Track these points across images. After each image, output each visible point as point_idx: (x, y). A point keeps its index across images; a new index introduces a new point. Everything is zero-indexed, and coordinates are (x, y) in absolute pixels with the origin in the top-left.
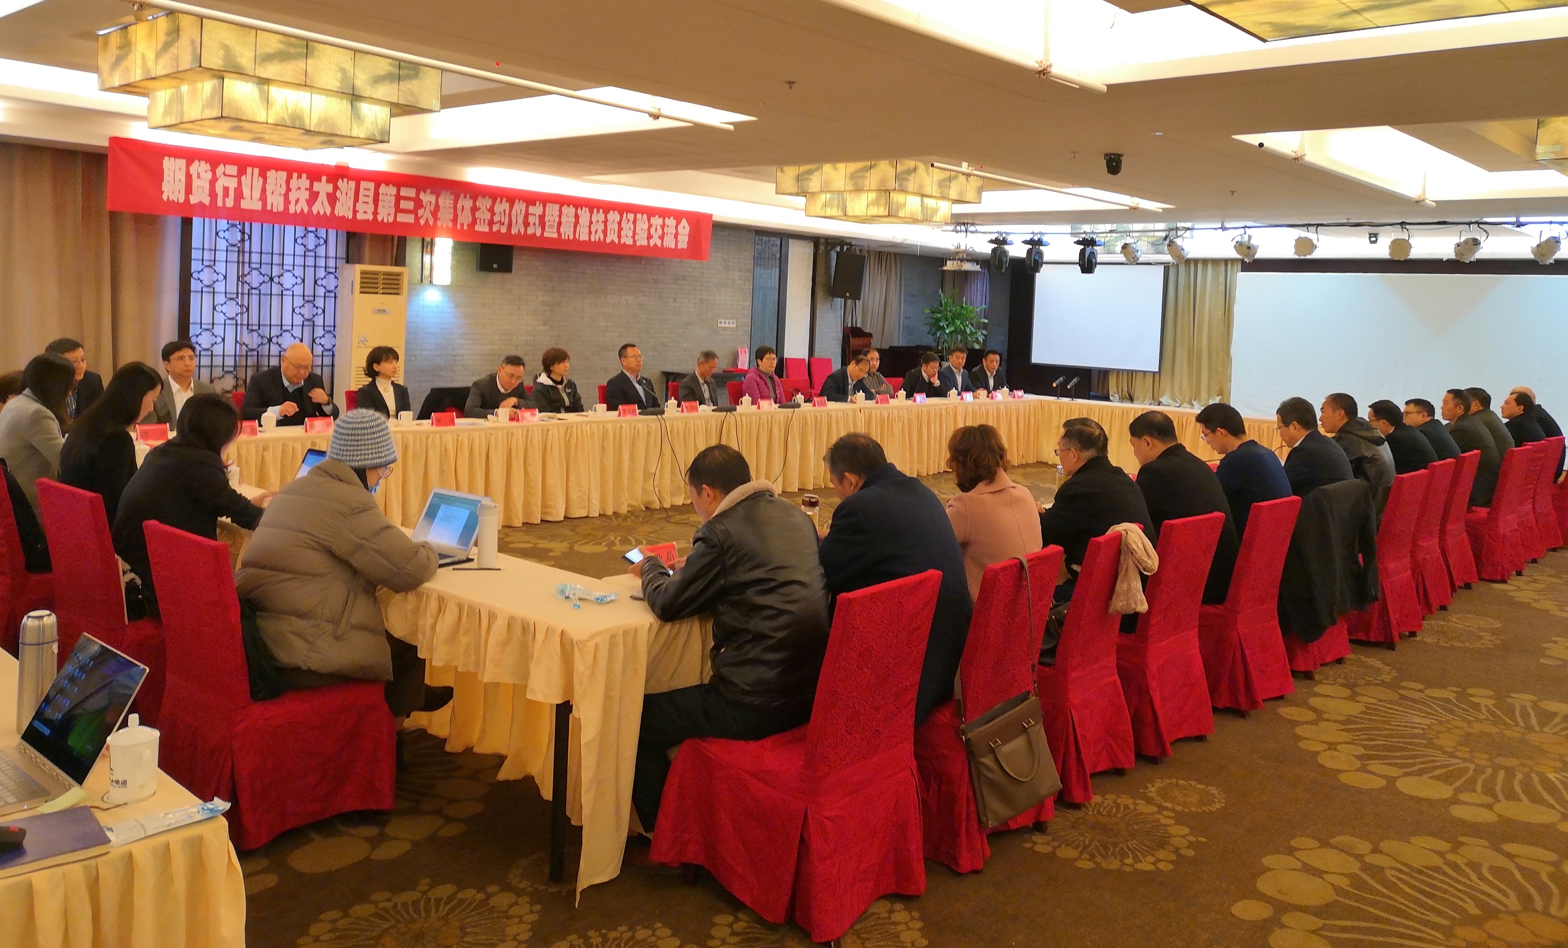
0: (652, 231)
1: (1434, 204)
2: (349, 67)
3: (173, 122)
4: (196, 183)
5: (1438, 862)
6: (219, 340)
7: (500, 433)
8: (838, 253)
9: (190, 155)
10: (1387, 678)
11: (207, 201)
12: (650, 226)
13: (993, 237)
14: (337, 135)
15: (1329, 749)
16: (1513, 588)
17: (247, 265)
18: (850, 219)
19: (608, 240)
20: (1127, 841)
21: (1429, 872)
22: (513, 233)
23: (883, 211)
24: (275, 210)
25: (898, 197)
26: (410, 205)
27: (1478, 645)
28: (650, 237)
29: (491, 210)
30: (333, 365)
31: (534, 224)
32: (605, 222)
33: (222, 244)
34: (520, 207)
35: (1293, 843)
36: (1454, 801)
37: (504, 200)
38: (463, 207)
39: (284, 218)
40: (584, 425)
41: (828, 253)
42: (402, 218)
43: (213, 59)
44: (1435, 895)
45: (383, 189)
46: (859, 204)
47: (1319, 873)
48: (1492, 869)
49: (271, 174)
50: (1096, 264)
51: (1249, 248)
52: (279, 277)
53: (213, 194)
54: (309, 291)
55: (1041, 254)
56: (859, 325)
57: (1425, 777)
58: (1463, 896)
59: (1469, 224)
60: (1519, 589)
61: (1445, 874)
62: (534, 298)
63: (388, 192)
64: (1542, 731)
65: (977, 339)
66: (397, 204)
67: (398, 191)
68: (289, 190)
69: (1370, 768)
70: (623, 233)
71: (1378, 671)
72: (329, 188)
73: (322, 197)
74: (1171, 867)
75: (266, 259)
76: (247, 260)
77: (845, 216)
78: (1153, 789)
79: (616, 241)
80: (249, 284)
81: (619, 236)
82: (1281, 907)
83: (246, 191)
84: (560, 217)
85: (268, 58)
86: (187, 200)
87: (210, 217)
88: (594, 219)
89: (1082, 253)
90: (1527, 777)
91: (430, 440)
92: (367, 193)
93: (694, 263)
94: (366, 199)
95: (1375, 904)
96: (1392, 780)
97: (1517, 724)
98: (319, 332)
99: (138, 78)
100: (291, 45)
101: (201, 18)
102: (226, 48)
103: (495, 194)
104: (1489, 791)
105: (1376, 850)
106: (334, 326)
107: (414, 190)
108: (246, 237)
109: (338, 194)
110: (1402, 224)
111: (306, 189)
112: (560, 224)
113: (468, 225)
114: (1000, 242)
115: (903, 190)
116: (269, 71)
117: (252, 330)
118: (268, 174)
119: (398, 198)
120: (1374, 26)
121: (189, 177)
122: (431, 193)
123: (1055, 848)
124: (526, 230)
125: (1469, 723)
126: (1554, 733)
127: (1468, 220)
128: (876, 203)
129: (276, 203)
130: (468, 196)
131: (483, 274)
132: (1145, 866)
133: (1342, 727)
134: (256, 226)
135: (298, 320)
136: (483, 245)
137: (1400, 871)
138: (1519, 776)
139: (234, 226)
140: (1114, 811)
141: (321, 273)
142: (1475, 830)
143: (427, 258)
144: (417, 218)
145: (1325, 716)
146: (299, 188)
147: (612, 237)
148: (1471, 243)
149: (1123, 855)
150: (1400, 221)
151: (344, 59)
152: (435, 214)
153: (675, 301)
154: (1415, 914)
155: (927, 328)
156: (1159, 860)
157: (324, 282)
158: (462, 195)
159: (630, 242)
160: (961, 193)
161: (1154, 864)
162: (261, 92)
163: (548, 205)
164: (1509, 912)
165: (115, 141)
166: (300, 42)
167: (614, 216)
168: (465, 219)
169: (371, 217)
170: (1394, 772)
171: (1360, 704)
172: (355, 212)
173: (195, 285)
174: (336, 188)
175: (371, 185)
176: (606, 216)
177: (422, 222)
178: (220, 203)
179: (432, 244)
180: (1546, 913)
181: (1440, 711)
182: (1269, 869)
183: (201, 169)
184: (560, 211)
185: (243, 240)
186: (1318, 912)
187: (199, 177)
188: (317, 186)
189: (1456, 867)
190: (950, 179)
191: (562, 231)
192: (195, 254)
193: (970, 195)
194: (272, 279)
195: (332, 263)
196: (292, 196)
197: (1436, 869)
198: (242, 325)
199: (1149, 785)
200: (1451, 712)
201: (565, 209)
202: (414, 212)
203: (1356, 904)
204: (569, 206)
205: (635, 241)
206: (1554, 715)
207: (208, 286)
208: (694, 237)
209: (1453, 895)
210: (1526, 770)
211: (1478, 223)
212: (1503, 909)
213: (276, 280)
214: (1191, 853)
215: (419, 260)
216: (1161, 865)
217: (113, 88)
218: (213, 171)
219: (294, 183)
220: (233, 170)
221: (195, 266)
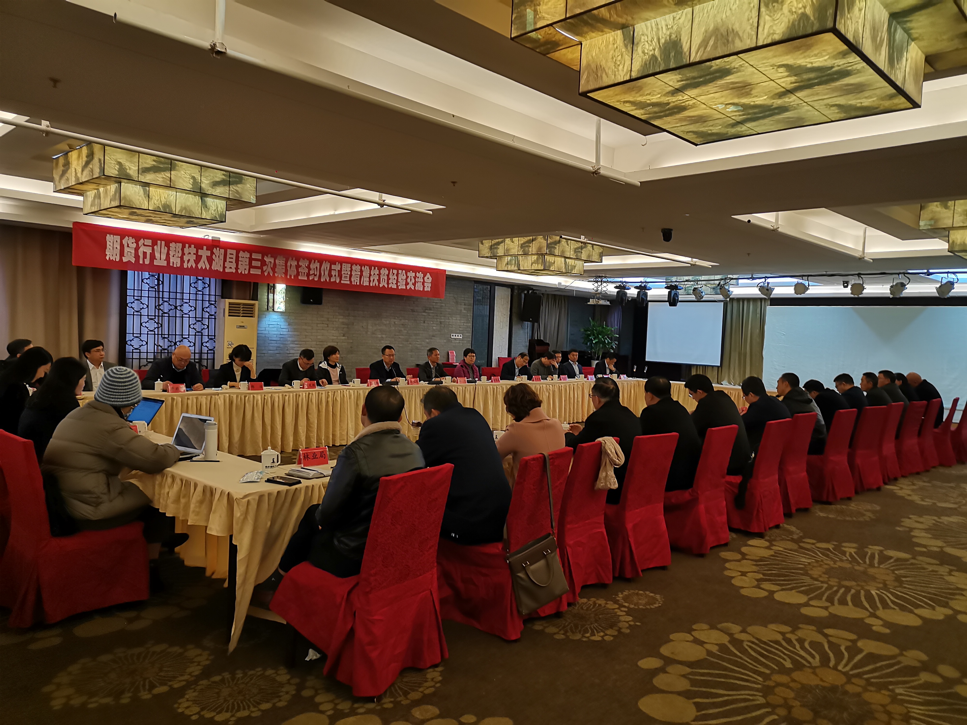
0: (409, 280)
1: (872, 261)
2: (198, 176)
3: (96, 210)
4: (126, 249)
5: (779, 638)
6: (144, 343)
7: (291, 394)
8: (525, 294)
9: (123, 233)
10: (795, 537)
11: (133, 260)
12: (407, 277)
13: (618, 284)
14: (193, 217)
15: (741, 575)
16: (898, 488)
17: (161, 299)
18: (523, 272)
19: (381, 286)
20: (592, 624)
21: (771, 644)
22: (322, 280)
23: (540, 267)
24: (175, 266)
25: (548, 258)
26: (258, 264)
27: (861, 519)
28: (407, 284)
29: (309, 267)
30: (214, 359)
31: (335, 276)
32: (379, 275)
33: (146, 287)
34: (326, 266)
35: (694, 627)
36: (806, 605)
37: (317, 261)
38: (291, 265)
39: (181, 271)
40: (345, 391)
41: (519, 295)
42: (253, 271)
43: (112, 170)
44: (768, 656)
45: (241, 254)
46: (527, 262)
47: (701, 643)
48: (812, 644)
49: (172, 245)
50: (678, 301)
51: (767, 290)
52: (181, 306)
53: (137, 256)
54: (199, 315)
55: (646, 295)
56: (542, 338)
57: (794, 591)
58: (785, 657)
59: (899, 274)
60: (901, 489)
61: (781, 645)
62: (337, 320)
63: (244, 256)
64: (878, 567)
65: (612, 346)
66: (250, 263)
67: (251, 255)
68: (183, 254)
69: (762, 586)
70: (390, 282)
71: (792, 533)
72: (209, 253)
73: (204, 258)
74: (612, 638)
75: (172, 295)
76: (161, 296)
77: (519, 271)
78: (621, 596)
79: (386, 286)
80: (162, 310)
81: (388, 284)
82: (669, 661)
83: (157, 255)
84: (351, 271)
85: (146, 170)
86: (121, 259)
87: (138, 271)
88: (372, 274)
89: (670, 293)
90: (858, 592)
91: (247, 398)
92: (231, 256)
93: (436, 300)
94: (231, 260)
95: (729, 661)
96: (772, 593)
97: (865, 562)
98: (206, 339)
99: (73, 184)
100: (161, 163)
101: (104, 145)
102: (120, 164)
103: (311, 257)
104: (830, 600)
105: (744, 631)
106: (215, 336)
107: (261, 255)
108: (161, 283)
109: (214, 257)
110: (859, 275)
111: (194, 254)
112: (351, 276)
113: (294, 276)
114: (622, 288)
115: (552, 254)
116: (148, 178)
117: (165, 338)
118: (171, 245)
119: (251, 259)
120: (756, 133)
121: (122, 246)
122: (271, 257)
123: (545, 627)
124: (330, 279)
125: (835, 561)
126: (886, 568)
127: (898, 272)
128: (536, 262)
129: (175, 261)
130: (294, 259)
131: (305, 305)
132: (597, 638)
133: (755, 563)
134: (166, 276)
135: (192, 332)
136: (304, 288)
137: (753, 643)
138: (853, 591)
139: (153, 276)
140: (592, 606)
141: (207, 304)
142: (810, 620)
143: (271, 296)
144: (263, 272)
145: (747, 557)
146: (190, 253)
147: (383, 284)
148: (900, 285)
149: (586, 631)
150: (857, 273)
151: (195, 172)
152: (273, 269)
153: (424, 322)
154: (751, 666)
155: (582, 341)
156: (606, 635)
157: (208, 310)
158: (290, 259)
159: (395, 286)
160: (589, 256)
161: (602, 637)
162: (145, 191)
163: (343, 264)
164: (811, 667)
165: (75, 224)
166: (167, 161)
167: (384, 271)
168: (292, 272)
169: (234, 271)
170: (774, 588)
171: (772, 551)
172: (224, 267)
173: (129, 311)
174: (212, 253)
175: (234, 252)
176: (380, 272)
177: (266, 274)
178: (141, 262)
179: (274, 287)
180: (835, 668)
181: (821, 555)
182: (672, 641)
183: (129, 241)
184: (351, 268)
185: (158, 285)
186: (690, 664)
187: (128, 246)
188: (200, 252)
189: (789, 641)
190: (582, 248)
191: (352, 280)
192: (129, 293)
193: (595, 257)
194: (176, 307)
195: (213, 298)
196: (186, 258)
197: (777, 642)
198: (158, 334)
199: (620, 593)
200: (827, 556)
201: (354, 267)
202: (261, 268)
203: (717, 661)
204: (356, 265)
205: (397, 286)
206: (891, 558)
207: (137, 312)
208: (434, 284)
209: (780, 656)
210: (859, 588)
211: (904, 273)
212: (808, 665)
213: (179, 308)
214: (628, 631)
215: (266, 297)
216: (606, 638)
217: (61, 190)
218: (137, 243)
219: (186, 250)
220: (149, 242)
221: (129, 299)
